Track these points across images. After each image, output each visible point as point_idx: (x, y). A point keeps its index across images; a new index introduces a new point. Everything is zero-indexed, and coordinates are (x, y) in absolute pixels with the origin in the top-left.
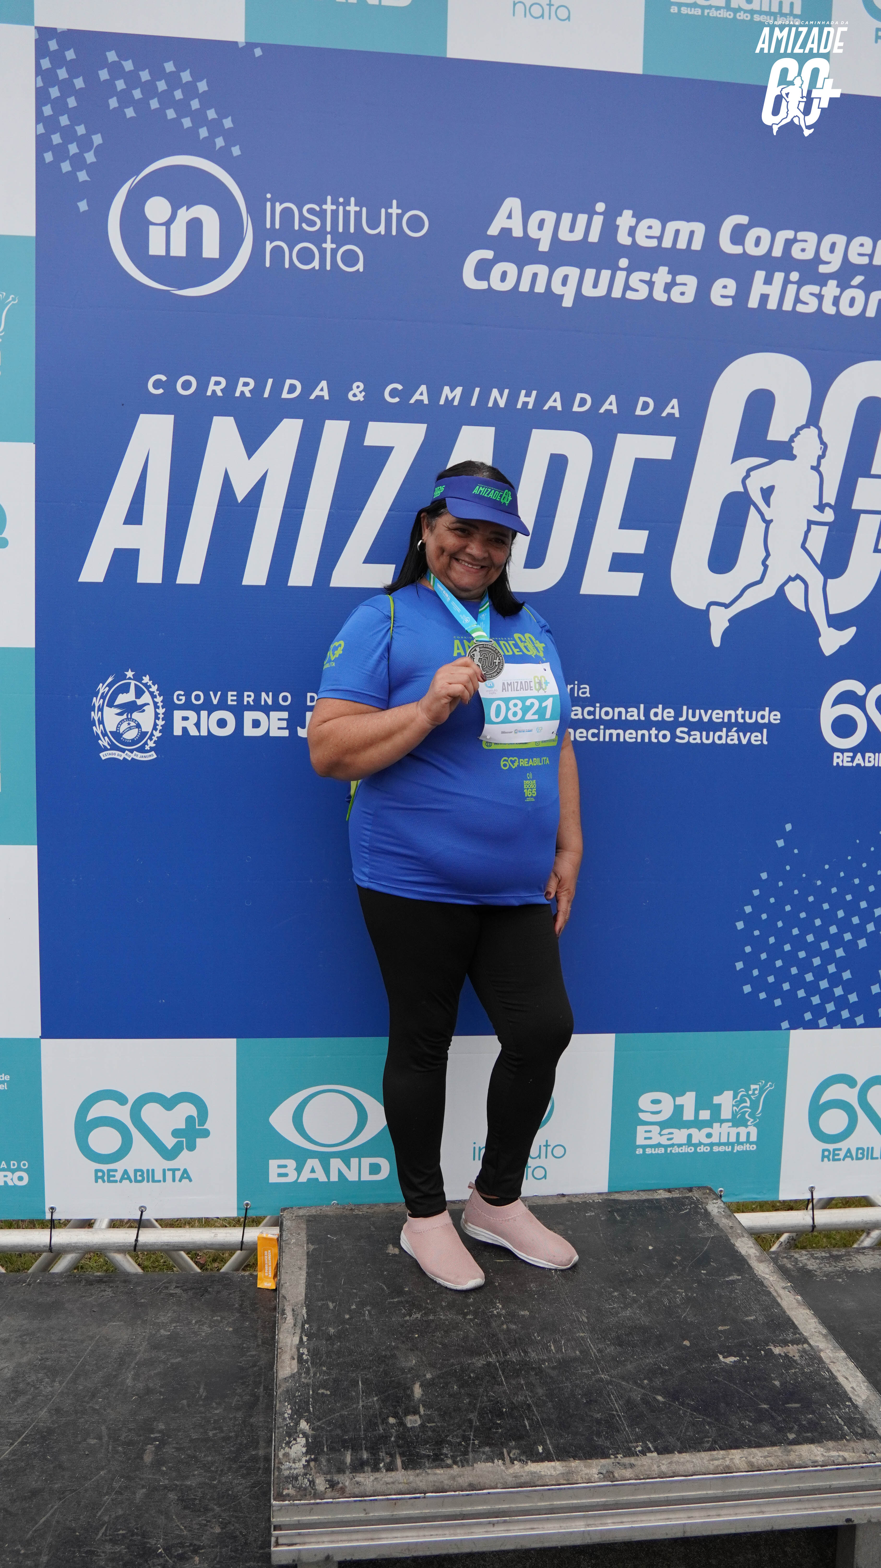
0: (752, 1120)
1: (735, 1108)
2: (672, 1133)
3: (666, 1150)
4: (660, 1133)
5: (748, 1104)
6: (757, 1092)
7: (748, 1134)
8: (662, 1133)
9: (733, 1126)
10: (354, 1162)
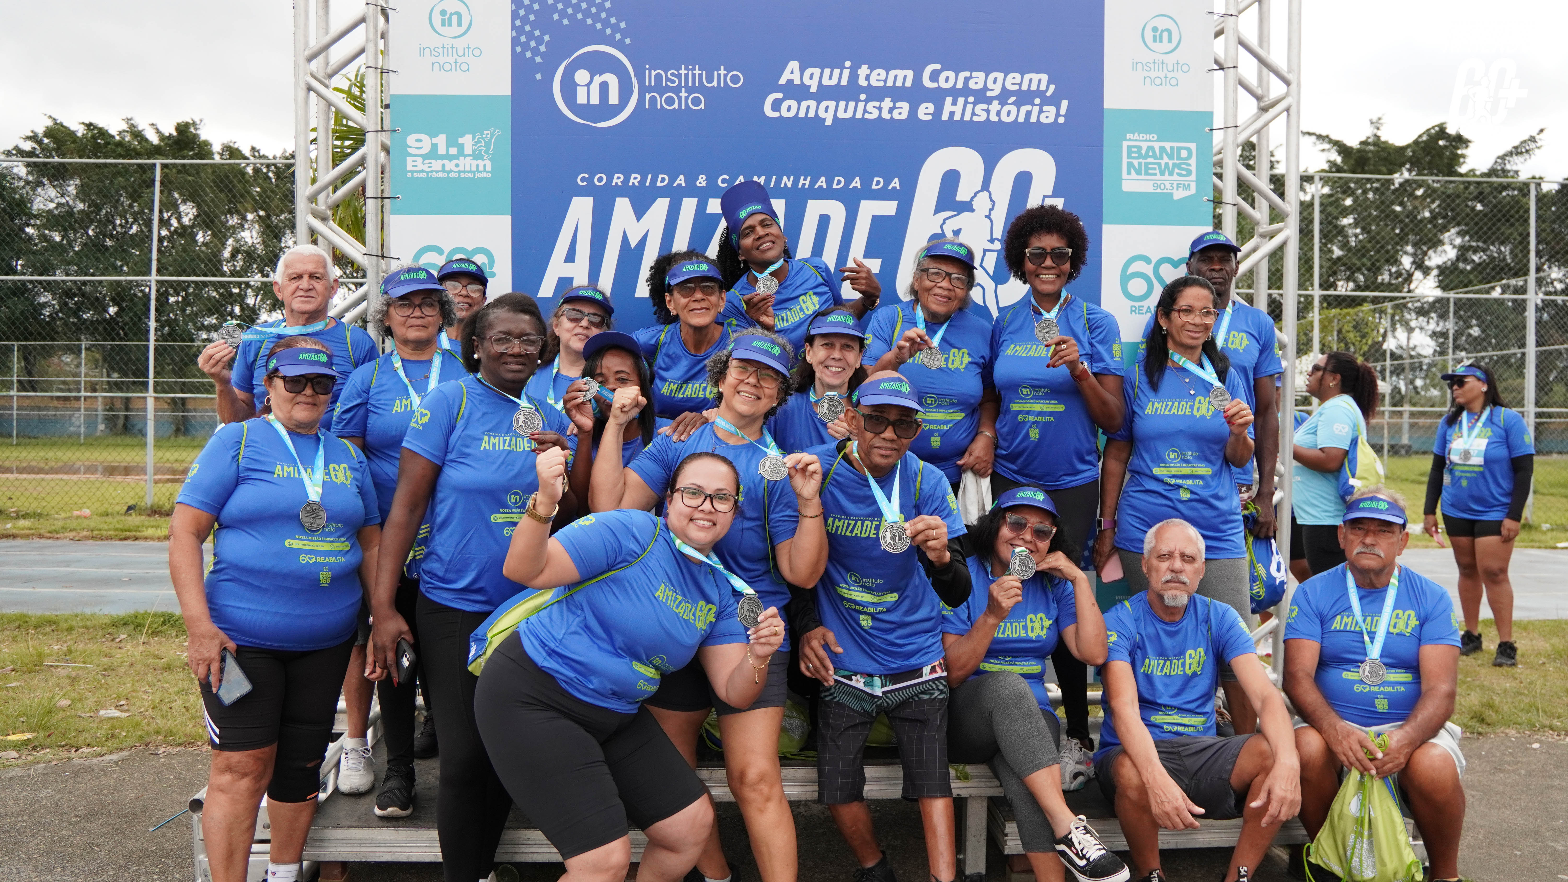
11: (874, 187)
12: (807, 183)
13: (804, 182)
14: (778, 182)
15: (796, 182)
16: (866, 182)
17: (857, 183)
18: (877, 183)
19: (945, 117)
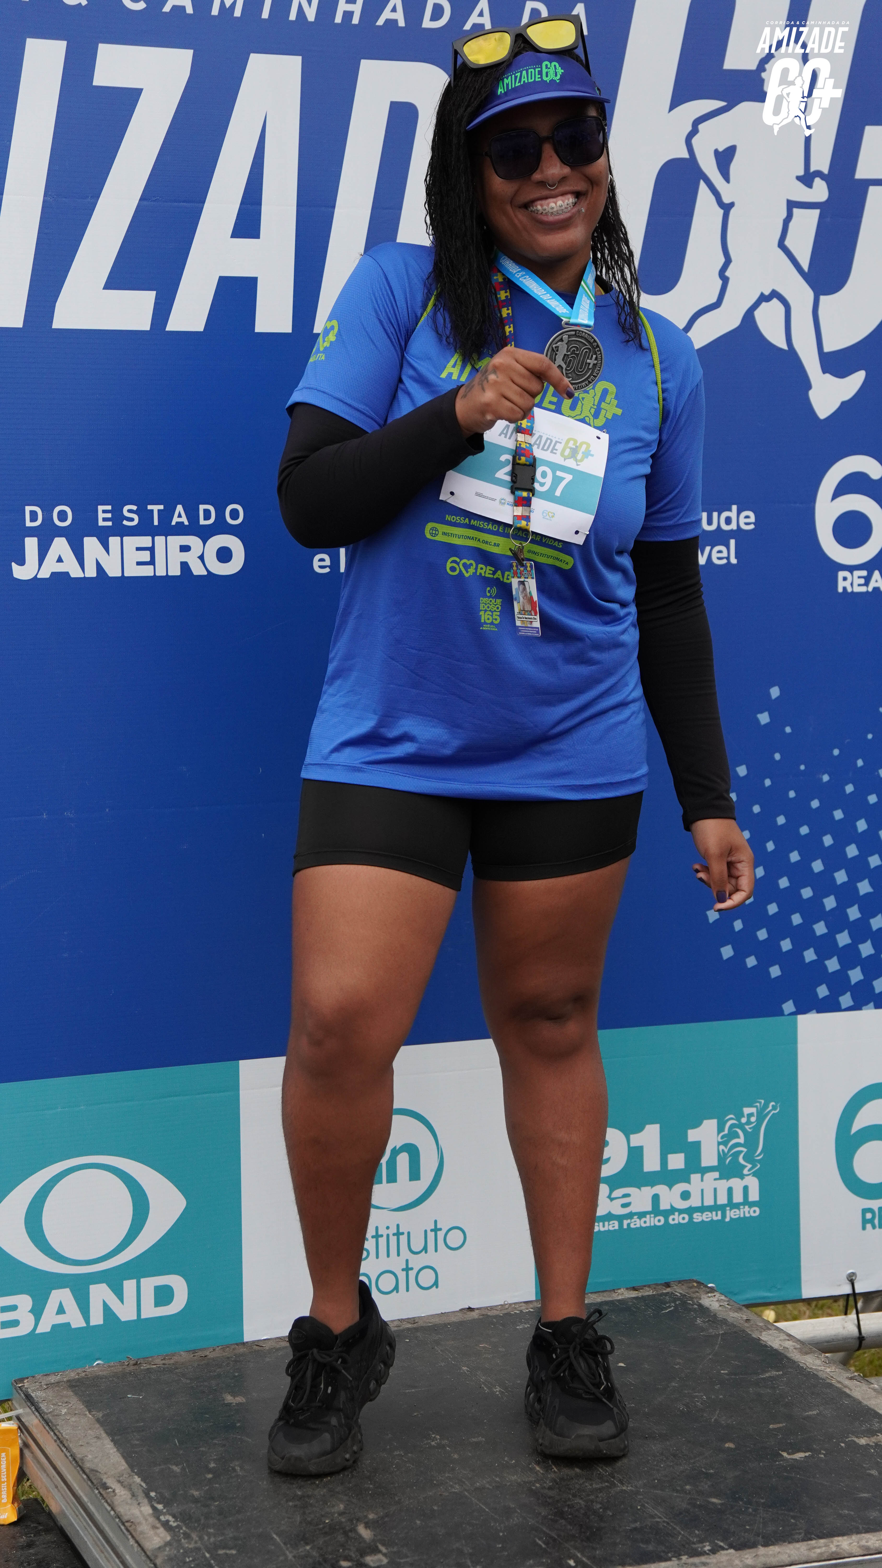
0: (749, 1166)
1: (722, 1147)
2: (628, 1195)
3: (621, 1225)
4: (609, 1197)
5: (741, 1140)
6: (753, 1119)
7: (746, 1189)
8: (613, 1196)
9: (721, 1178)
10: (129, 1286)
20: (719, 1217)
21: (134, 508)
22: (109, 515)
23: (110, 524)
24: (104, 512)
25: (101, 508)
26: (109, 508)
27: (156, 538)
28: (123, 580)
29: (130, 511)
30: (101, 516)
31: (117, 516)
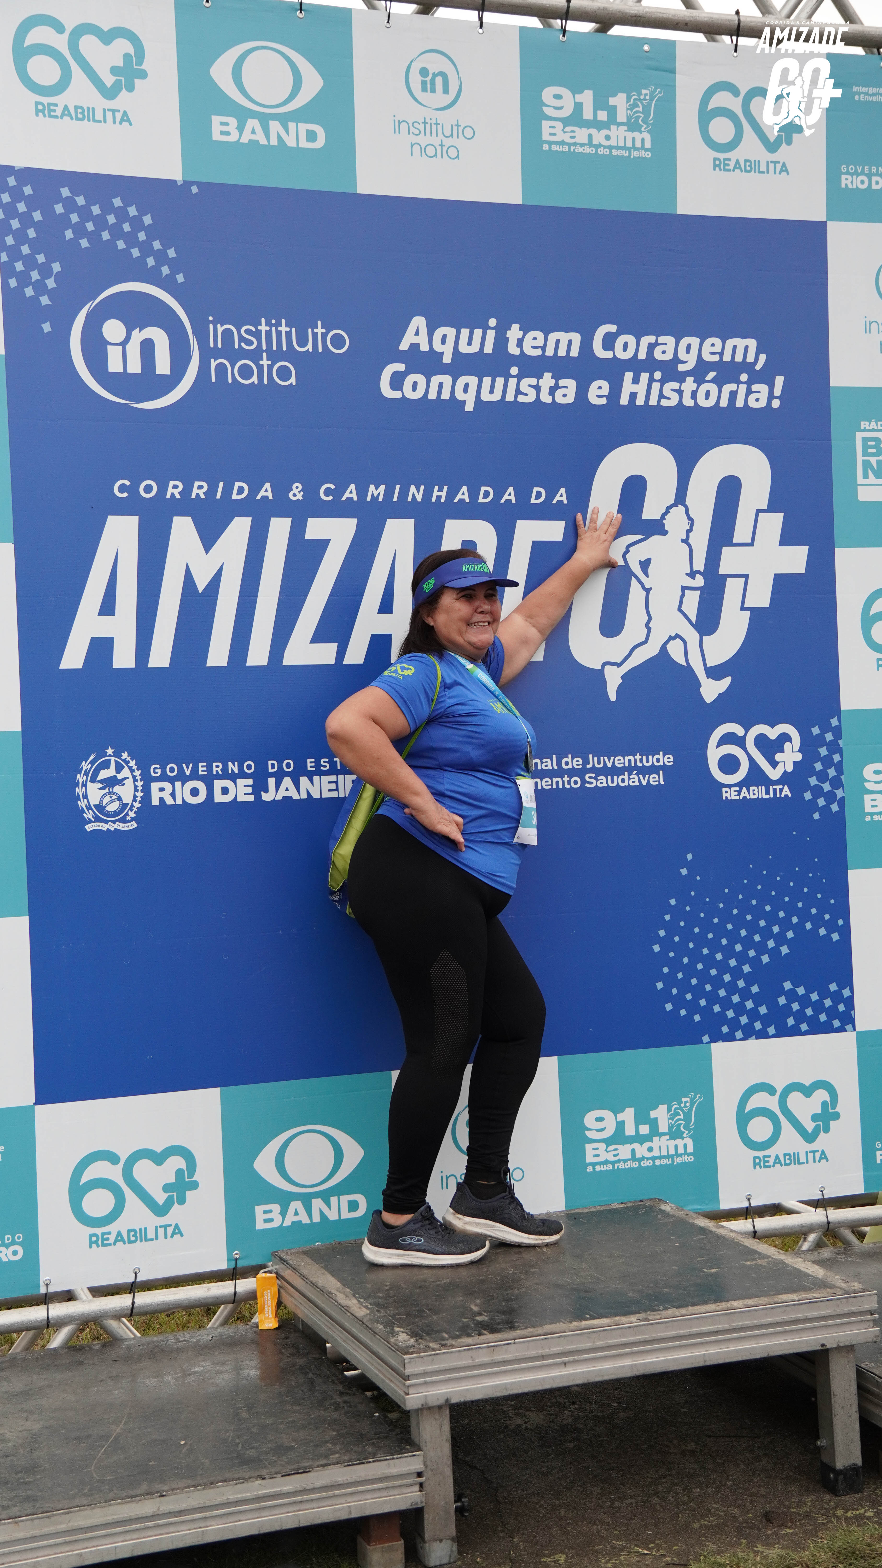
0: (687, 1132)
1: (670, 1121)
2: (617, 1149)
4: (606, 1150)
5: (682, 1117)
6: (688, 1104)
7: (685, 1146)
8: (608, 1150)
9: (670, 1139)
10: (334, 1200)
11: (533, 501)
12: (443, 494)
13: (440, 494)
14: (404, 493)
15: (428, 494)
16: (523, 494)
17: (510, 495)
18: (537, 495)
19: (624, 400)
20: (670, 1162)
21: (327, 760)
22: (313, 764)
23: (314, 769)
24: (311, 762)
25: (309, 761)
26: (313, 760)
27: (339, 776)
28: (321, 800)
29: (324, 762)
30: (309, 765)
31: (318, 765)
